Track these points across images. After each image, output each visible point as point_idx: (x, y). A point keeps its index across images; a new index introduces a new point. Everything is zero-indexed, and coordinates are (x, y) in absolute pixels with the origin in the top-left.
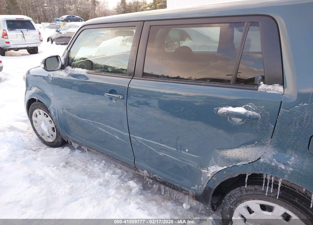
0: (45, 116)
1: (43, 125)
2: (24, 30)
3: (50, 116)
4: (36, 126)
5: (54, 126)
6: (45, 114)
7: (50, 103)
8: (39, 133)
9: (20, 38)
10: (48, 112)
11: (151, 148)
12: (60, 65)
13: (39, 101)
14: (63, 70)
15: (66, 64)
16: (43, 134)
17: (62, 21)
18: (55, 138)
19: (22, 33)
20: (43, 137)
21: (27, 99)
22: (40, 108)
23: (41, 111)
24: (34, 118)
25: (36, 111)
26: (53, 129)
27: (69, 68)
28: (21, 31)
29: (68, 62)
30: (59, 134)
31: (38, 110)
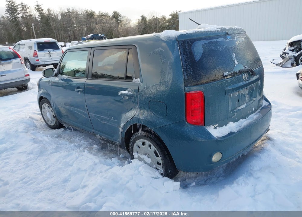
0: (49, 108)
1: (48, 114)
2: (51, 50)
3: (51, 107)
4: (44, 115)
5: (54, 114)
6: (49, 107)
7: (51, 99)
8: (46, 120)
9: (47, 56)
10: (50, 104)
11: (99, 120)
12: (54, 74)
13: (45, 98)
14: (57, 77)
15: (58, 73)
16: (48, 121)
17: (88, 39)
18: (55, 123)
19: (49, 53)
20: (48, 123)
21: (39, 97)
22: (46, 103)
23: (47, 104)
24: (43, 110)
25: (44, 105)
26: (54, 115)
27: (60, 75)
28: (48, 51)
29: (60, 72)
30: (57, 119)
31: (45, 104)
